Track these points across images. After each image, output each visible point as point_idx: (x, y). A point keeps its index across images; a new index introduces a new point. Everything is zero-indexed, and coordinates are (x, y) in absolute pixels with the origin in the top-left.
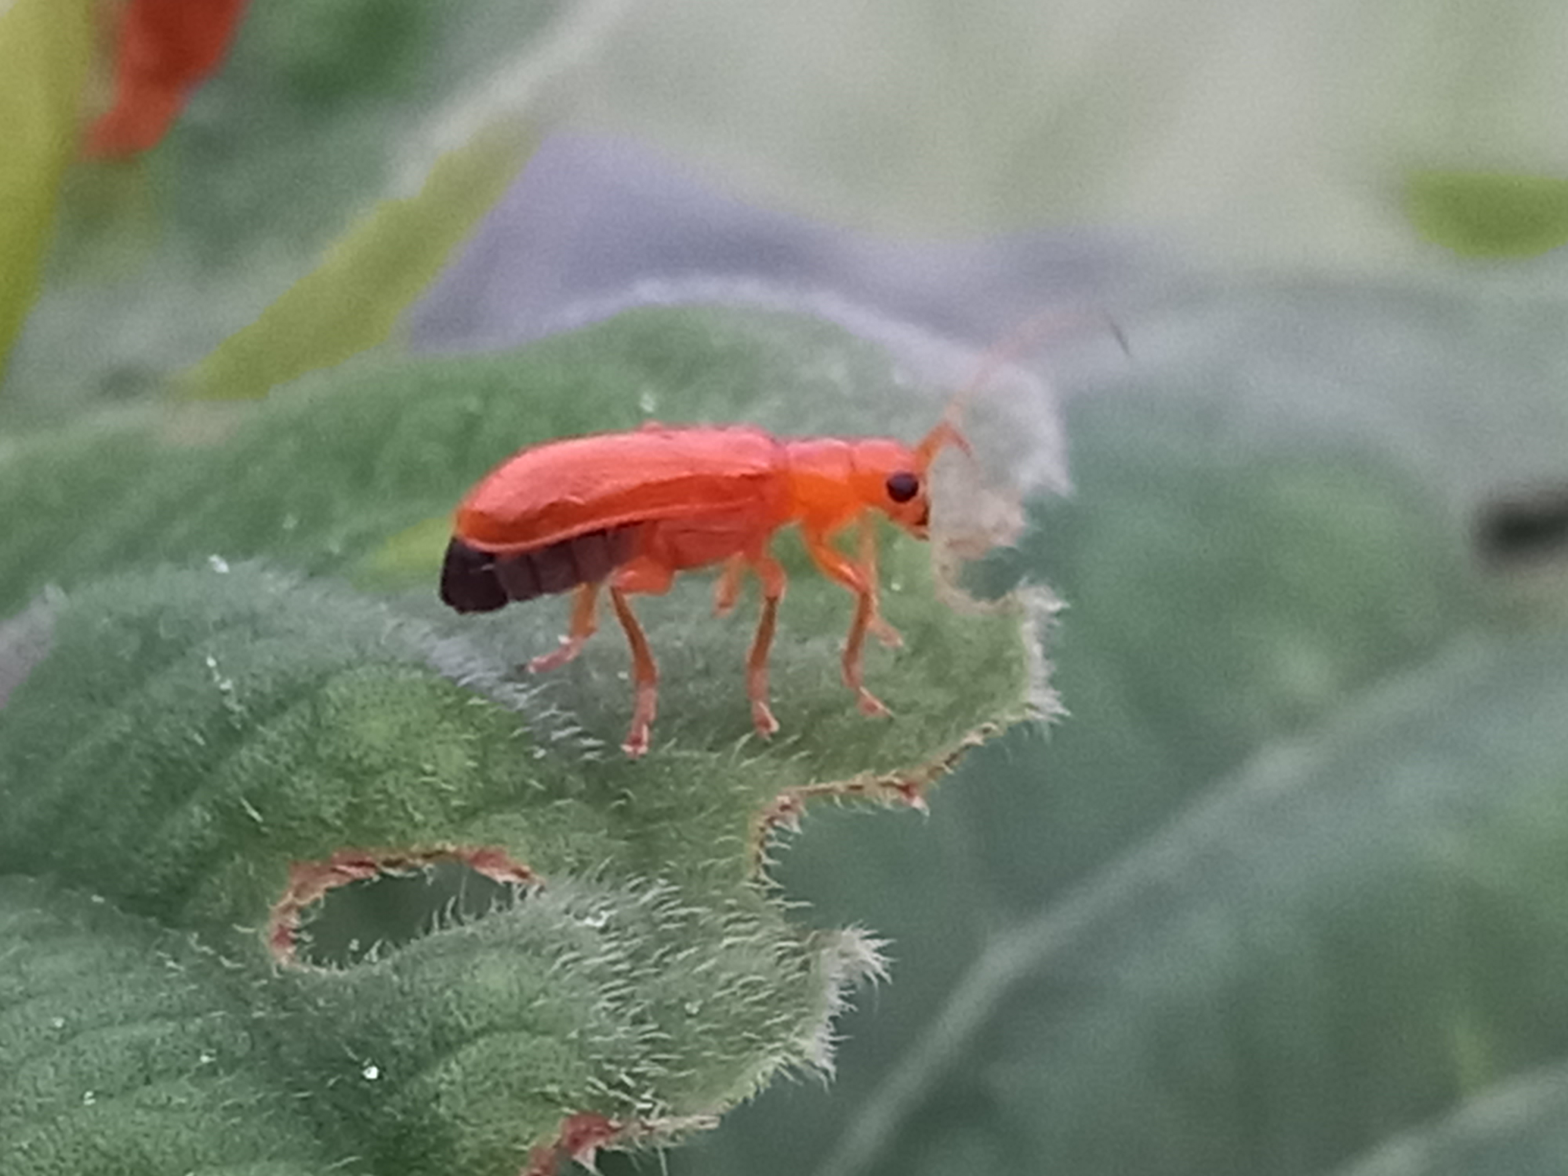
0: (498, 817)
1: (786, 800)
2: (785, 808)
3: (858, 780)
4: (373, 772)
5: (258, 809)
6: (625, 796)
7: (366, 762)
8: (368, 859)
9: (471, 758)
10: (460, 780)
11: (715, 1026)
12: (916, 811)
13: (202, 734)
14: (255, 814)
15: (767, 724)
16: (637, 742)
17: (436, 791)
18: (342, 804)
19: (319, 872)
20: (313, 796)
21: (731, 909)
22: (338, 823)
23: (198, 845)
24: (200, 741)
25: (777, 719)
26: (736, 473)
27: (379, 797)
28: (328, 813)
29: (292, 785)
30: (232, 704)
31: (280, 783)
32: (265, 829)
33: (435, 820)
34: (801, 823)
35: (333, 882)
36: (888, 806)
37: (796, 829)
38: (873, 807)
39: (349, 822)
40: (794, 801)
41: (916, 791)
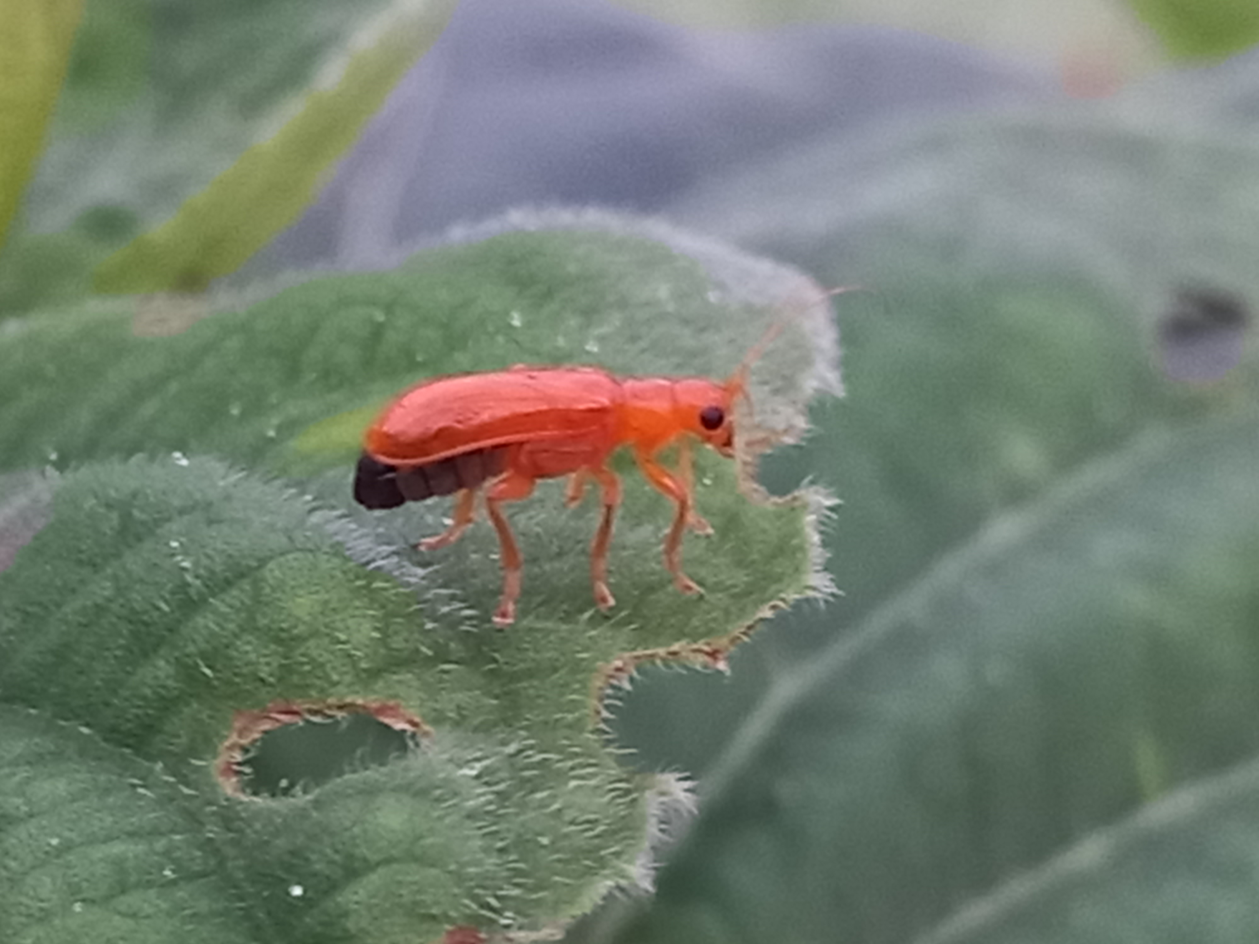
0: (395, 677)
1: (619, 663)
2: (618, 669)
3: (675, 647)
4: (300, 639)
5: (209, 667)
6: (495, 661)
7: (295, 631)
8: (295, 708)
9: (376, 629)
10: (367, 646)
11: (563, 856)
12: (720, 672)
13: (166, 601)
14: (208, 671)
15: (605, 600)
16: (504, 615)
17: (349, 656)
18: (275, 664)
19: (256, 718)
20: (253, 657)
21: (576, 755)
22: (272, 680)
23: (163, 692)
24: (165, 607)
25: (614, 596)
27: (304, 659)
28: (264, 671)
29: (237, 650)
30: (189, 578)
31: (227, 646)
32: (216, 683)
33: (348, 678)
34: (632, 680)
35: (267, 726)
36: (698, 667)
37: (627, 686)
38: (687, 668)
39: (280, 680)
40: (625, 664)
41: (720, 656)
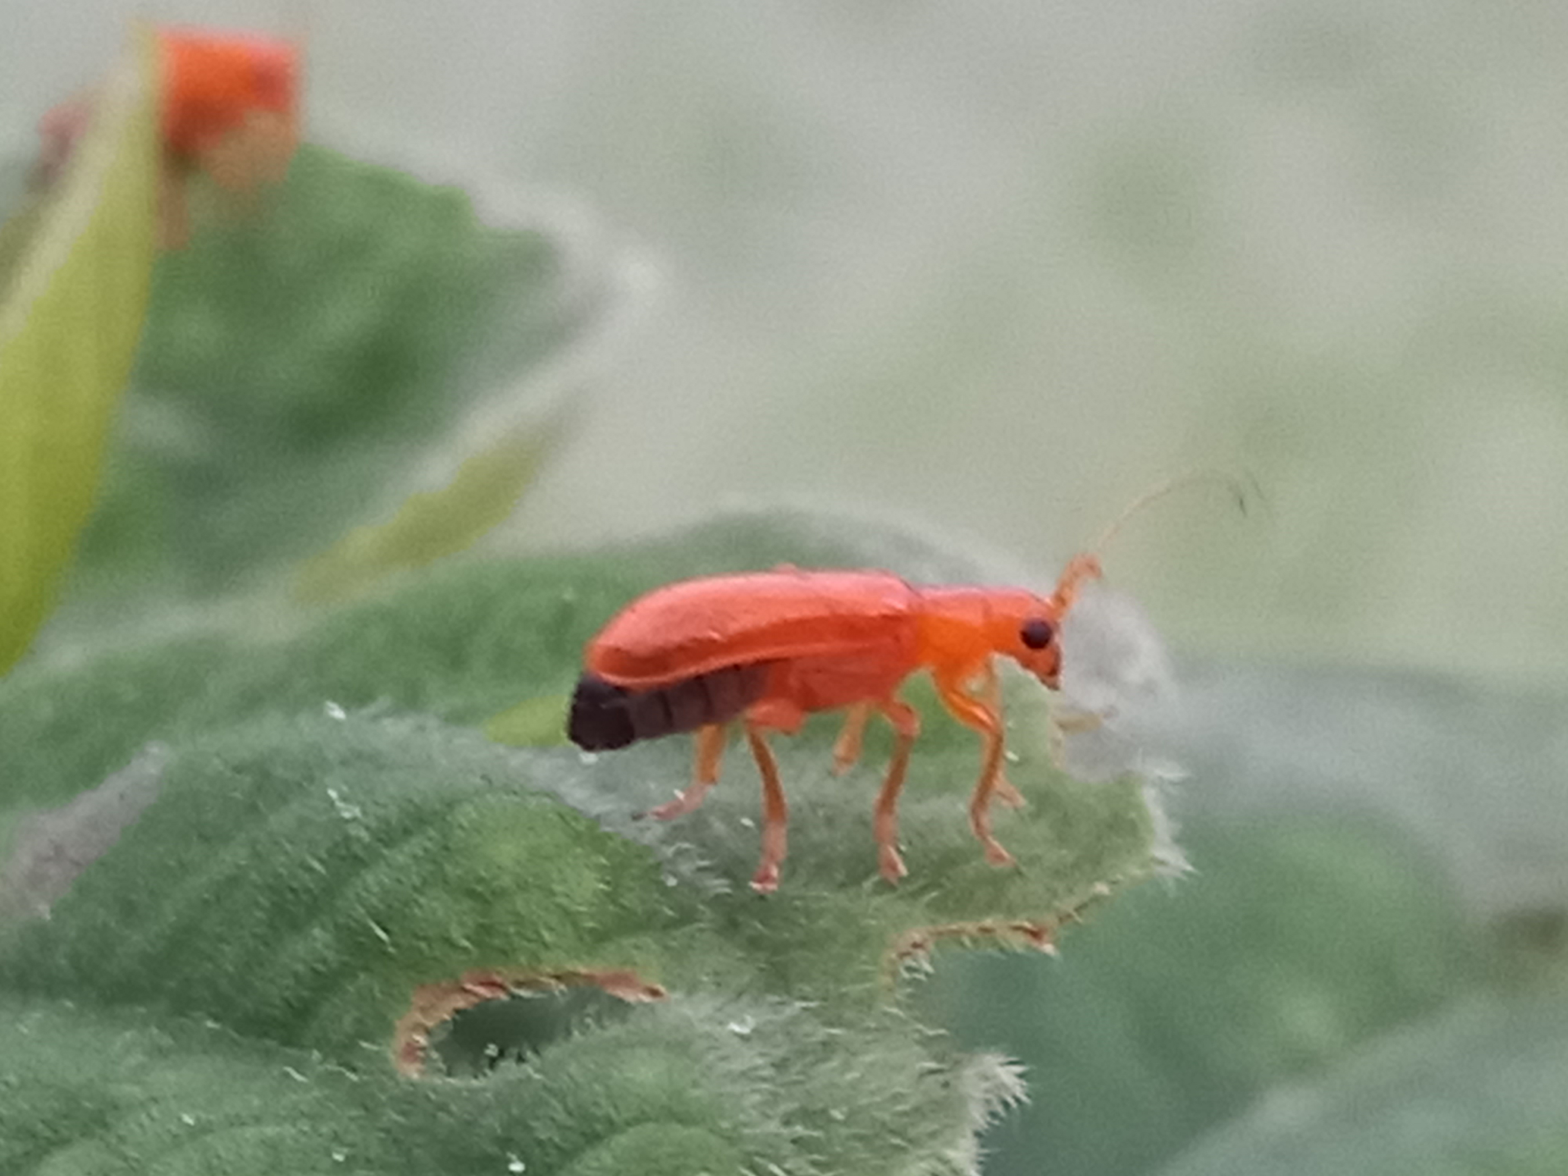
0: (630, 941)
1: (917, 937)
2: (916, 946)
3: (988, 922)
4: (503, 893)
5: (385, 930)
7: (497, 883)
8: (498, 979)
9: (603, 881)
10: (592, 903)
11: (863, 1131)
12: (1046, 957)
13: (322, 862)
14: (381, 934)
15: (894, 868)
16: (765, 878)
17: (567, 913)
18: (471, 924)
19: (447, 992)
20: (441, 916)
22: (466, 944)
23: (320, 967)
24: (320, 868)
26: (874, 613)
27: (509, 918)
28: (456, 934)
29: (420, 906)
30: (355, 831)
31: (406, 904)
32: (391, 950)
33: (567, 941)
34: (932, 962)
35: (461, 1002)
36: (1020, 950)
37: (928, 967)
38: (1002, 950)
39: (477, 943)
40: (924, 939)
41: (1046, 937)
